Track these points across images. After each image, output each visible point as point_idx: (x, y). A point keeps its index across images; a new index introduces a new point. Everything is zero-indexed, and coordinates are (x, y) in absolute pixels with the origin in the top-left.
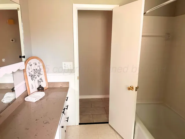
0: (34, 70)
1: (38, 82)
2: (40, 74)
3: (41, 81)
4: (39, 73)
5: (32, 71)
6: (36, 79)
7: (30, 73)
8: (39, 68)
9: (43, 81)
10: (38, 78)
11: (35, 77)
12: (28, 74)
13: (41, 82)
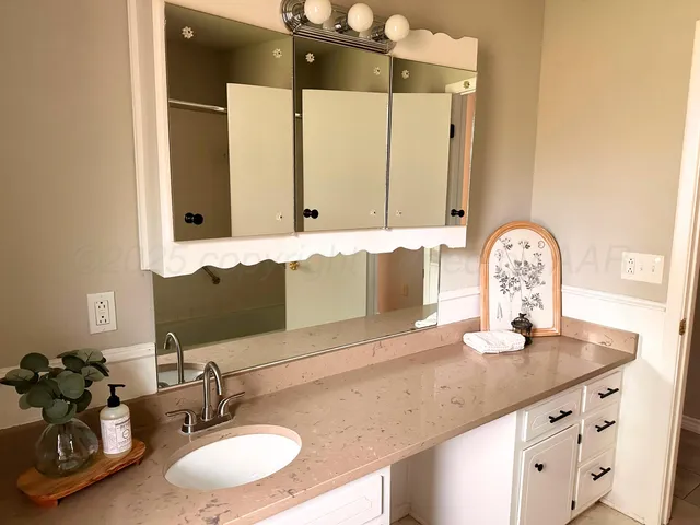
0: (516, 262)
1: (524, 305)
2: (537, 279)
3: (535, 302)
4: (535, 279)
5: (507, 266)
6: (518, 294)
7: (499, 270)
8: (537, 262)
9: (541, 307)
10: (526, 293)
11: (517, 285)
12: (492, 272)
13: (534, 308)
